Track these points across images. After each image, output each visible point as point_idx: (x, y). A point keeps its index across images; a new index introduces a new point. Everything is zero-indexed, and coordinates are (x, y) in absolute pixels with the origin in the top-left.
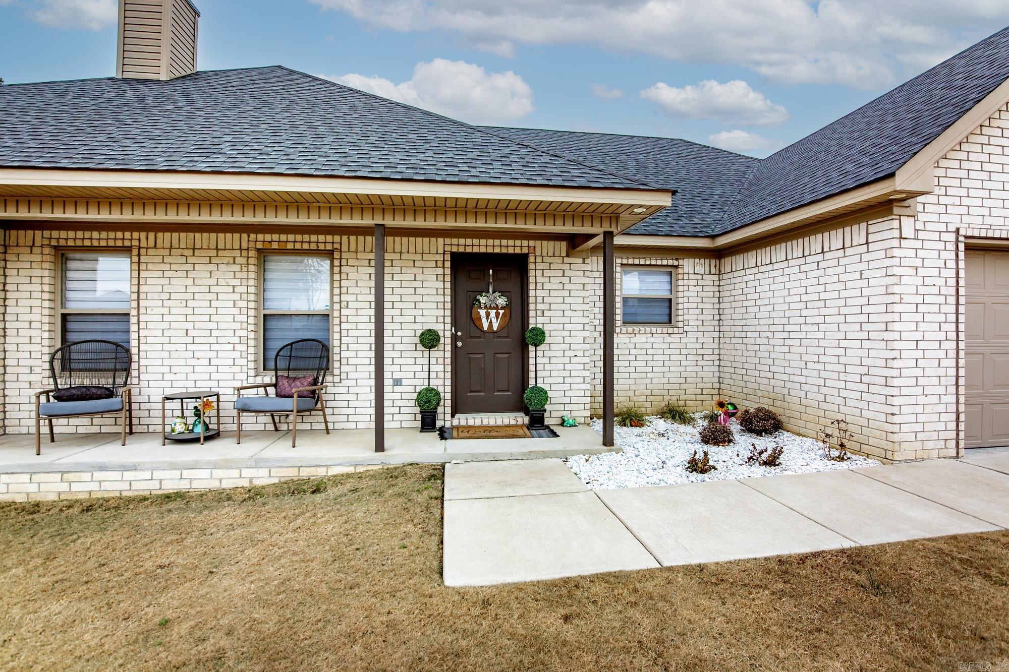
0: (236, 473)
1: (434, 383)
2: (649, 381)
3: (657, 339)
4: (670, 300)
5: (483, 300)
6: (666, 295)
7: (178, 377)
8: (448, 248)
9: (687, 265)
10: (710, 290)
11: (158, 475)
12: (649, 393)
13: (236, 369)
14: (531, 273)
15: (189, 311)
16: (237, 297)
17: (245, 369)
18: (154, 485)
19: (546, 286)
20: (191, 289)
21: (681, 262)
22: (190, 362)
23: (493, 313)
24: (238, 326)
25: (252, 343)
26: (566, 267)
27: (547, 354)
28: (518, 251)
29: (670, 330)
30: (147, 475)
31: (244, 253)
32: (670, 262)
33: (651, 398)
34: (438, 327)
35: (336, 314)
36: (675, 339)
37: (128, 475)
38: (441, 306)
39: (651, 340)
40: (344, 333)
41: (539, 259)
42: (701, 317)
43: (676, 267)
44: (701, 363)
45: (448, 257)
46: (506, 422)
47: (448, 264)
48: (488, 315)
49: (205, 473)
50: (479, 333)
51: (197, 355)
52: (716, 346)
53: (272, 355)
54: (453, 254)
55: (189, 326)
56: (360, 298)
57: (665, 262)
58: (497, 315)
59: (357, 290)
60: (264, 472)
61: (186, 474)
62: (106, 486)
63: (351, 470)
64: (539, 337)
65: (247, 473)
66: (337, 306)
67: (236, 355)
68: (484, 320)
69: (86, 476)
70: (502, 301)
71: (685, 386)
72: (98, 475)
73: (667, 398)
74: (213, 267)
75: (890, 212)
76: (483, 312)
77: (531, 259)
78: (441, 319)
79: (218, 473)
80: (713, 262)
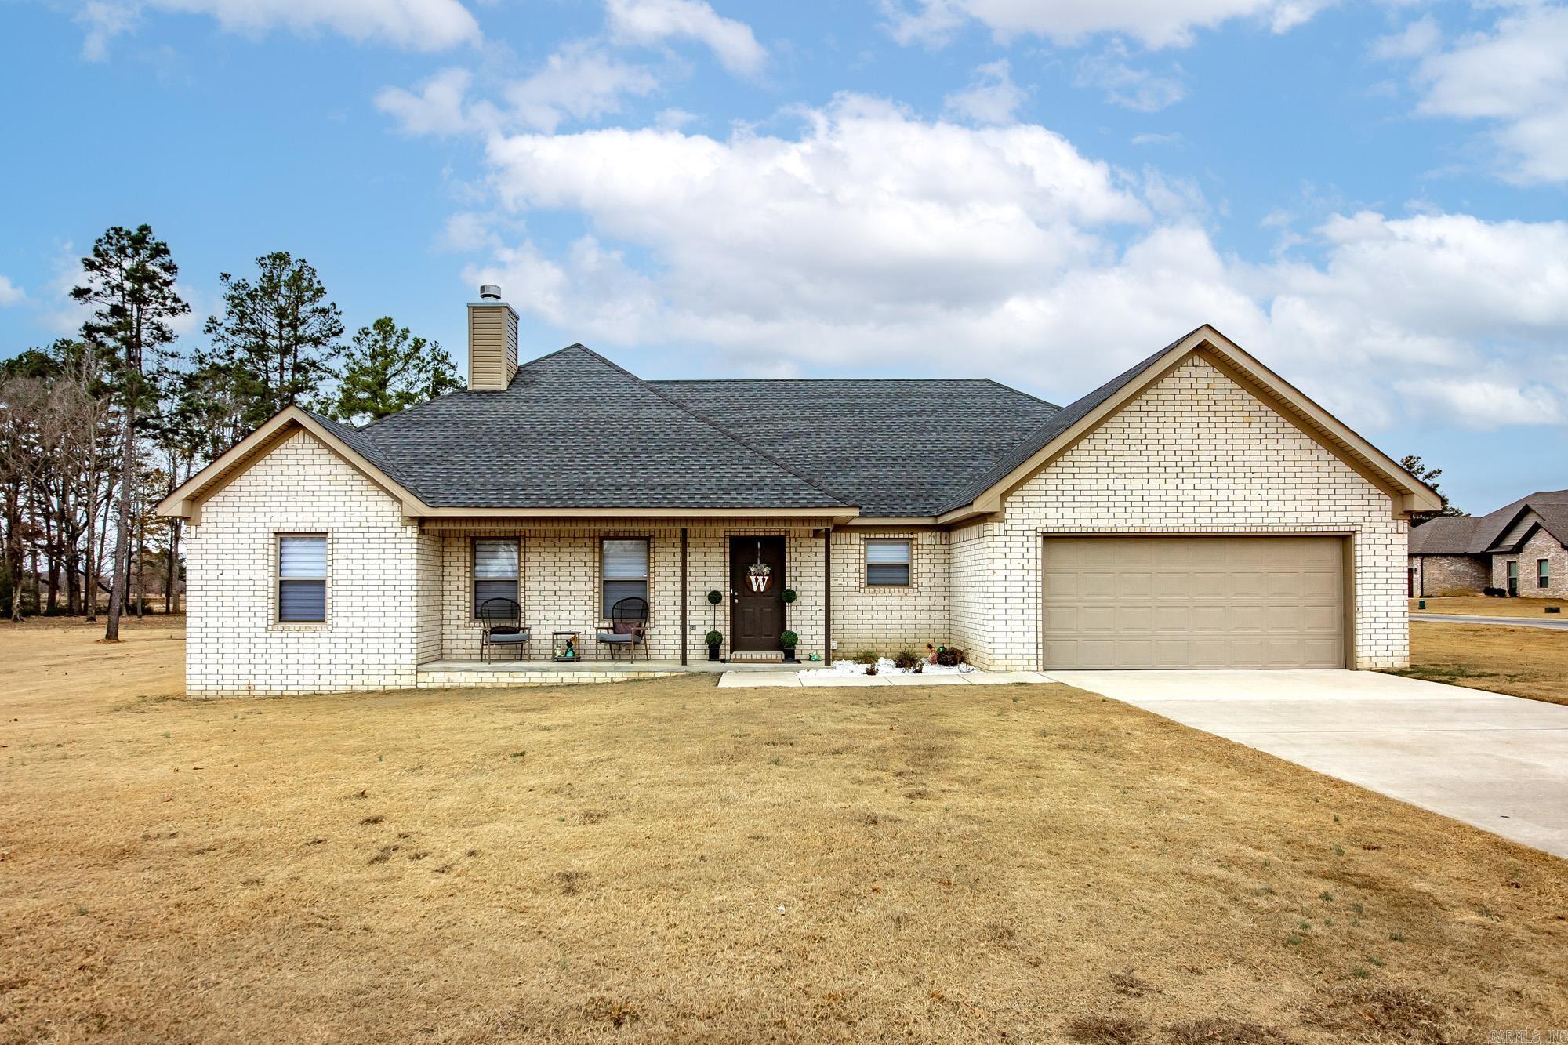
0: (603, 674)
1: (718, 628)
2: (888, 631)
3: (895, 598)
4: (908, 566)
5: (753, 569)
6: (904, 561)
7: (549, 623)
8: (727, 534)
9: (921, 538)
10: (941, 558)
11: (561, 674)
12: (888, 641)
13: (587, 618)
14: (787, 550)
15: (557, 579)
16: (587, 569)
17: (592, 618)
18: (558, 680)
19: (798, 559)
20: (558, 564)
21: (915, 536)
22: (557, 613)
23: (760, 578)
24: (587, 588)
25: (597, 600)
26: (814, 545)
27: (799, 608)
28: (777, 534)
29: (906, 591)
30: (555, 674)
31: (592, 540)
32: (906, 536)
33: (891, 645)
34: (721, 589)
35: (652, 580)
36: (911, 597)
37: (545, 674)
38: (723, 574)
39: (891, 598)
40: (657, 593)
41: (793, 540)
42: (933, 580)
43: (912, 539)
44: (933, 617)
45: (728, 540)
46: (769, 656)
47: (728, 545)
48: (757, 580)
49: (586, 674)
50: (750, 593)
51: (562, 608)
52: (947, 603)
53: (610, 608)
54: (731, 537)
55: (557, 588)
56: (668, 569)
57: (901, 536)
58: (764, 580)
59: (666, 564)
60: (619, 674)
61: (576, 674)
62: (533, 680)
63: (668, 674)
64: (791, 596)
65: (610, 674)
66: (652, 575)
67: (587, 608)
68: (754, 584)
69: (522, 674)
70: (766, 570)
71: (920, 636)
72: (529, 674)
73: (903, 645)
74: (572, 550)
75: (985, 521)
76: (753, 578)
77: (787, 540)
78: (723, 584)
79: (594, 674)
80: (944, 534)
